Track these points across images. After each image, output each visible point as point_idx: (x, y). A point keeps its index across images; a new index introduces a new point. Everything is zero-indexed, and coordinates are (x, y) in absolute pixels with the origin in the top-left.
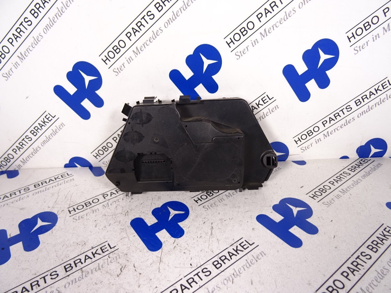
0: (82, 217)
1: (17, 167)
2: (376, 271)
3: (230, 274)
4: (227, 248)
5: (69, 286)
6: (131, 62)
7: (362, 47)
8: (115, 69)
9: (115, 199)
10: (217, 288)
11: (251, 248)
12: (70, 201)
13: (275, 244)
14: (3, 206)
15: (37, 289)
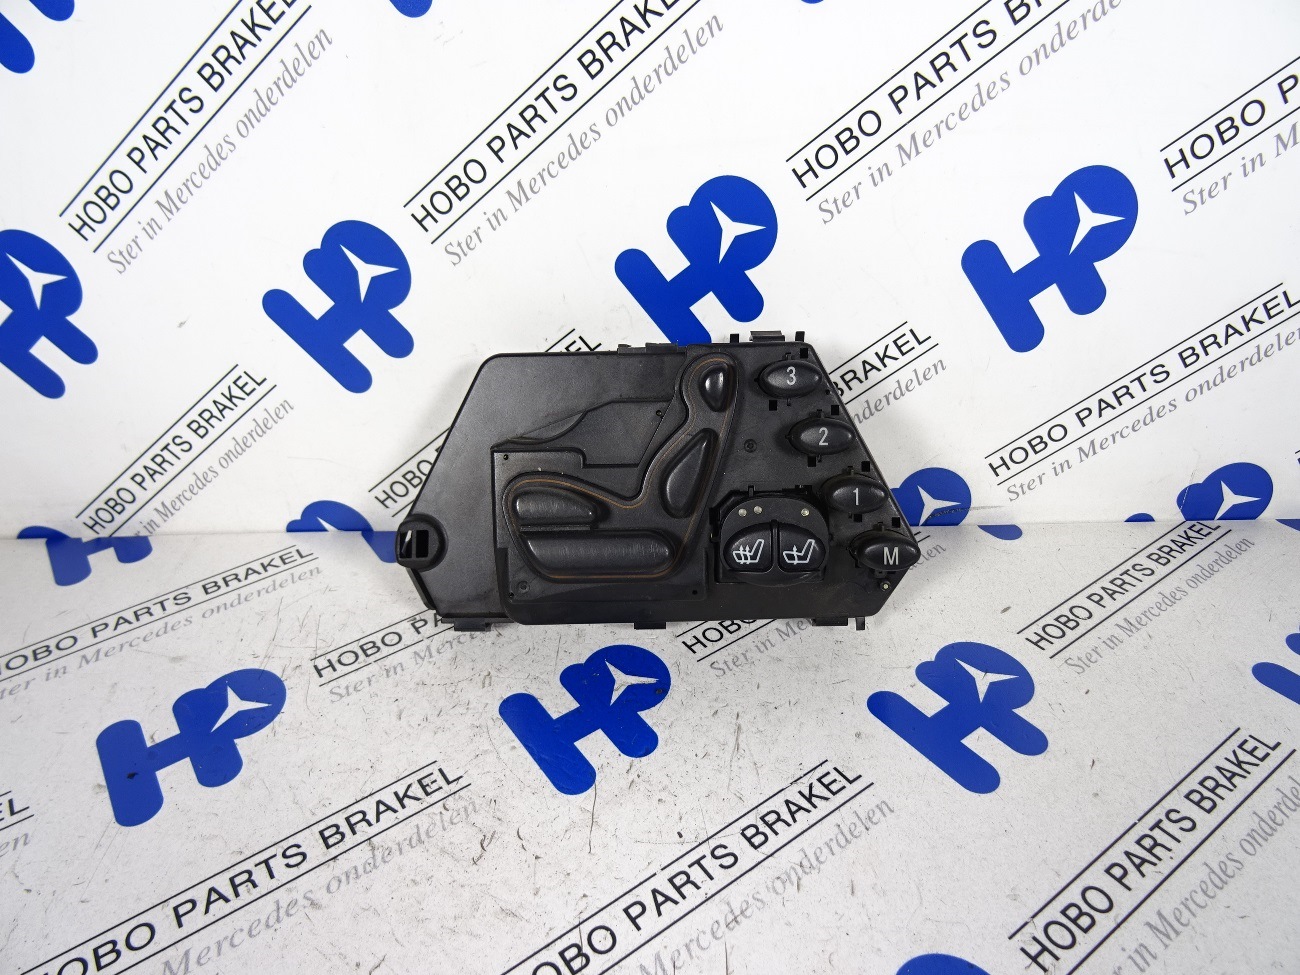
0: (355, 689)
1: (145, 527)
2: (1205, 864)
3: (790, 865)
4: (783, 790)
5: (339, 886)
6: (499, 224)
7: (1210, 192)
8: (451, 244)
9: (449, 635)
10: (754, 901)
11: (851, 789)
12: (314, 637)
13: (921, 782)
14: (118, 648)
15: (250, 894)
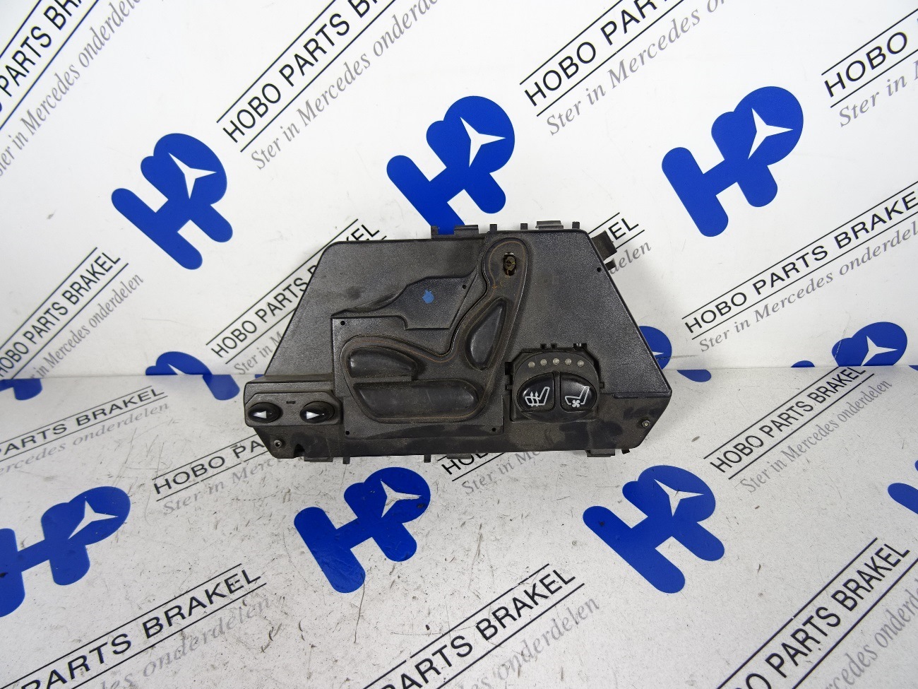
2: (848, 655)
3: (513, 654)
4: (512, 589)
5: (153, 671)
6: (294, 136)
7: (861, 108)
8: (256, 152)
9: (261, 459)
10: (482, 685)
11: (567, 589)
13: (622, 583)
14: (6, 469)
15: (84, 676)
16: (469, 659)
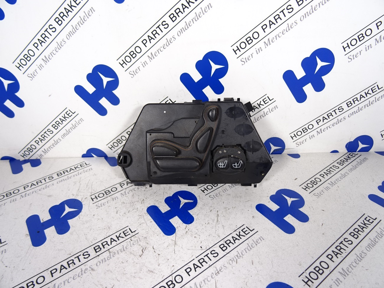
0: (103, 204)
1: (39, 156)
3: (234, 256)
5: (100, 264)
10: (223, 267)
12: (91, 189)
13: (272, 231)
14: (32, 193)
15: (73, 267)
16: (218, 258)
